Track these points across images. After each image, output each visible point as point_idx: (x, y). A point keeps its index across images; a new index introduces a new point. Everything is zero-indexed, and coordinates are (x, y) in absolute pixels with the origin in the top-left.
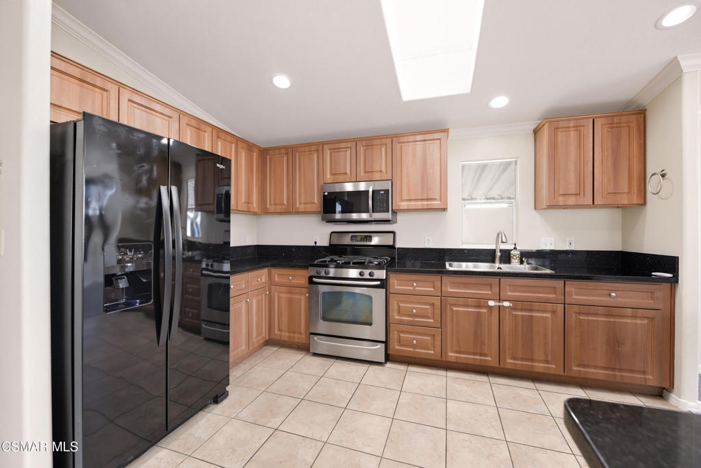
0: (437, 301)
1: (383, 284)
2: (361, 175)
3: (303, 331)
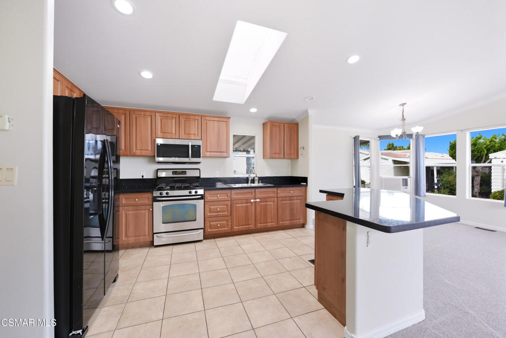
0: (229, 203)
1: (202, 197)
2: (182, 135)
3: (147, 234)
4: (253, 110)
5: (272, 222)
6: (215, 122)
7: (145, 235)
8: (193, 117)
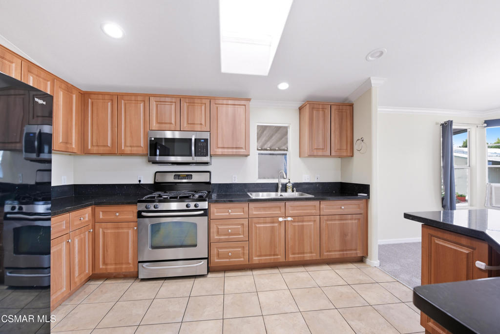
0: (245, 222)
1: (206, 213)
2: (185, 125)
3: (130, 261)
4: (283, 86)
5: (311, 253)
6: (229, 106)
7: (129, 263)
8: (199, 101)
